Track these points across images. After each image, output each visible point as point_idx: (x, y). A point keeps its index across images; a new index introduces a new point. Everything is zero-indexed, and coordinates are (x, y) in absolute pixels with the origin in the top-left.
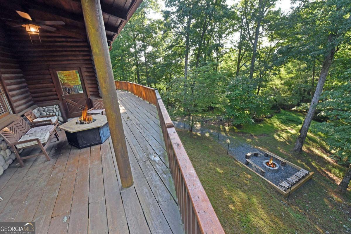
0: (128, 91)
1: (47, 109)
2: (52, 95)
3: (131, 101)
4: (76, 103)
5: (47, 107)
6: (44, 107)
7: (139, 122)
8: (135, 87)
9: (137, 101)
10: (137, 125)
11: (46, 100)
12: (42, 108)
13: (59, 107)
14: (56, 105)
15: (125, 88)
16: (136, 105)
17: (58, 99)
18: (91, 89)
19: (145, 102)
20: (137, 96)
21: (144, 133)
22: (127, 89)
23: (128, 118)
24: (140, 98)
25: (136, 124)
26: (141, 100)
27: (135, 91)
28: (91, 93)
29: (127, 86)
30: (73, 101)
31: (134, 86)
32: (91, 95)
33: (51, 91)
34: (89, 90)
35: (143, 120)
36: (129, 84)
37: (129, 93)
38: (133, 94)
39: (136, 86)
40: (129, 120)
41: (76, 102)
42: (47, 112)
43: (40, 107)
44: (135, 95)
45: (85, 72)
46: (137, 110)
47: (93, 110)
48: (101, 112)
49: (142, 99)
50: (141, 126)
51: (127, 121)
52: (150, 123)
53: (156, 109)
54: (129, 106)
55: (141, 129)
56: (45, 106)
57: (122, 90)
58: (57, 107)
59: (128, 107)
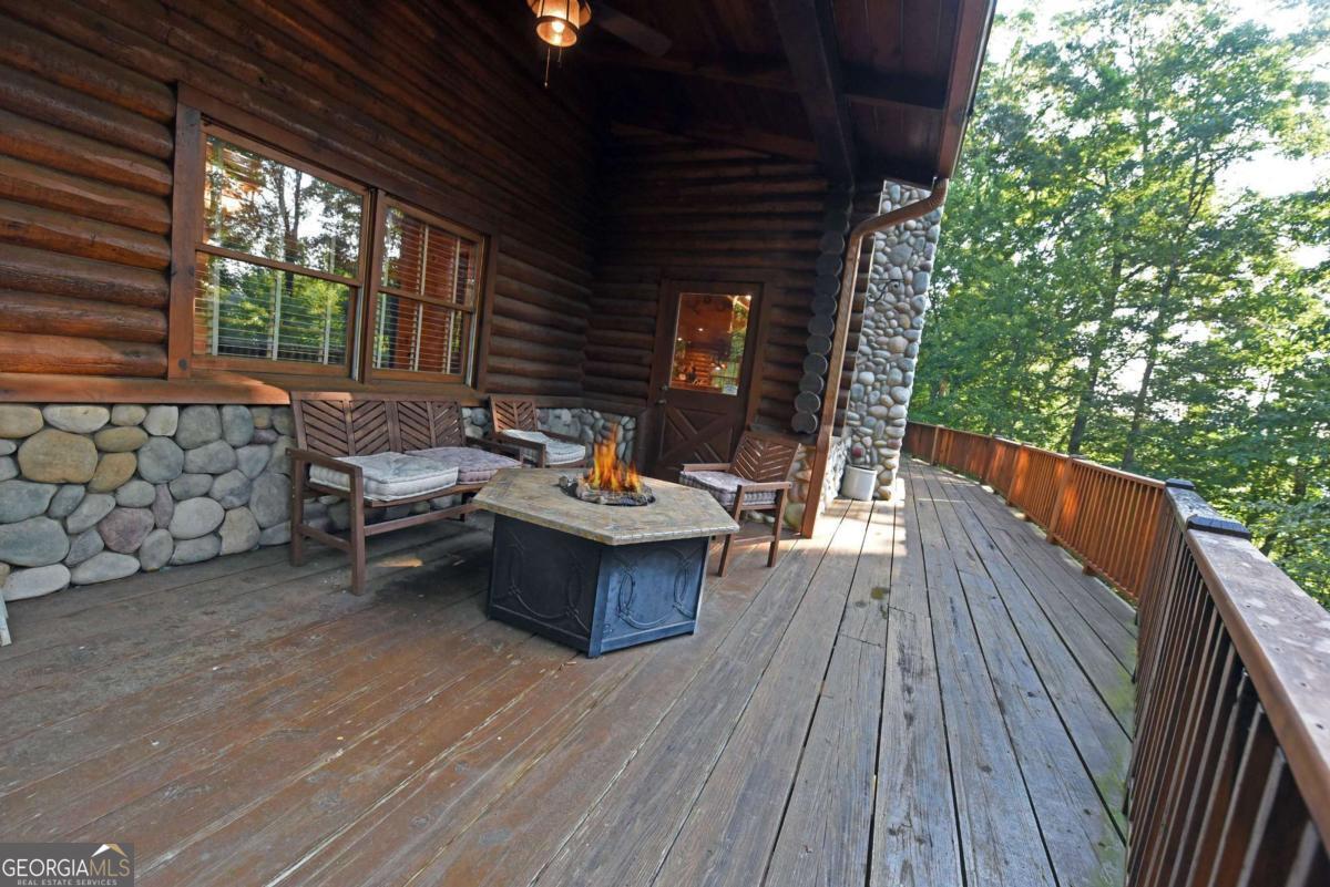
0: (983, 482)
1: (601, 422)
2: (635, 378)
3: (970, 521)
4: (696, 433)
5: (606, 415)
6: (597, 414)
7: (928, 653)
8: (1026, 464)
9: (1003, 534)
10: (904, 665)
11: (611, 391)
12: (592, 414)
13: (636, 429)
14: (631, 417)
15: (973, 465)
16: (983, 549)
17: (645, 397)
18: (767, 387)
19: (1057, 553)
20: (1020, 515)
21: (908, 771)
22: (981, 472)
23: (879, 593)
24: (1032, 525)
25: (894, 655)
26: (1036, 539)
27: (1019, 485)
28: (765, 405)
29: (991, 455)
30: (689, 420)
31: (1023, 460)
32: (760, 412)
33: (637, 361)
34: (760, 387)
35: (973, 653)
36: (1000, 451)
37: (984, 492)
38: (1002, 501)
39: (1036, 458)
40: (876, 602)
41: (697, 429)
42: (600, 433)
43: (587, 409)
44: (1011, 505)
45: (776, 306)
46: (973, 574)
47: (723, 471)
48: (735, 489)
49: (1042, 534)
50: (926, 691)
51: (861, 604)
52: (1018, 711)
53: (1135, 629)
54: (940, 541)
55: (910, 718)
56: (601, 411)
57: (956, 472)
58: (631, 425)
59: (931, 536)
